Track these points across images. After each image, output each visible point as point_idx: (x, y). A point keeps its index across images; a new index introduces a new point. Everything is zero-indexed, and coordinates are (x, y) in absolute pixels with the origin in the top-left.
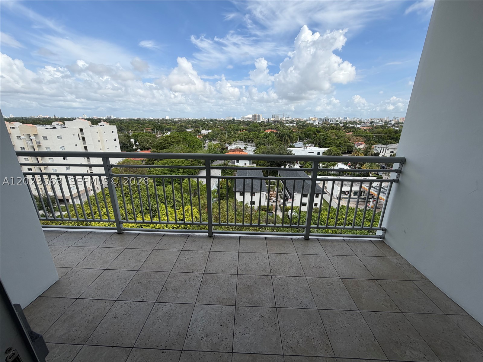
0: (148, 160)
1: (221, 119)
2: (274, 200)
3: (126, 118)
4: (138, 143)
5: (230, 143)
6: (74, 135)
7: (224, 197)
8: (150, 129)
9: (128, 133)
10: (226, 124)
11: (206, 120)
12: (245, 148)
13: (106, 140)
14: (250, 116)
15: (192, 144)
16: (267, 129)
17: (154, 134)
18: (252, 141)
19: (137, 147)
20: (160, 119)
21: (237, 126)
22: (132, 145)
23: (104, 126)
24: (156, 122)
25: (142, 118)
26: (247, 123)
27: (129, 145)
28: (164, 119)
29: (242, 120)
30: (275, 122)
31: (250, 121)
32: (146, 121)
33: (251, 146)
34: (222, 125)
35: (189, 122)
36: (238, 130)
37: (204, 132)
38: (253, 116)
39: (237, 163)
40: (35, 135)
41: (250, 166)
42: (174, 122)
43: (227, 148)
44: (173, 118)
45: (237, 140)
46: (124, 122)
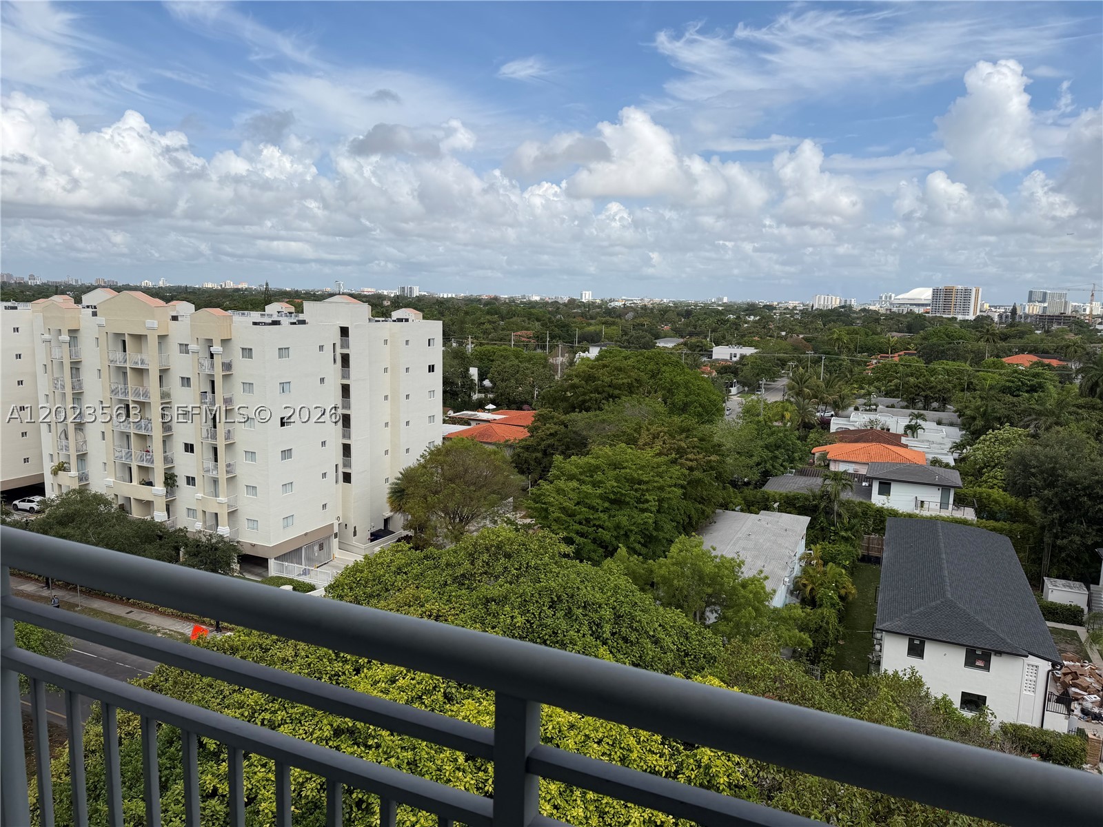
0: (523, 448)
1: (791, 304)
2: (1088, 705)
3: (454, 296)
4: (491, 381)
5: (839, 407)
6: (321, 348)
7: (826, 644)
8: (530, 333)
9: (461, 344)
10: (812, 322)
11: (729, 308)
12: (912, 429)
13: (407, 369)
14: (924, 294)
15: (682, 396)
16: (1010, 351)
17: (539, 351)
18: (944, 402)
19: (486, 396)
20: (561, 302)
21: (867, 335)
22: (470, 386)
23: (407, 320)
24: (549, 312)
25: (504, 296)
26: (912, 323)
27: (463, 386)
28: (574, 300)
29: (882, 311)
30: (1045, 320)
31: (920, 316)
32: (517, 305)
33: (939, 423)
34: (797, 327)
35: (662, 313)
36: (871, 350)
37: (721, 353)
38: (936, 293)
39: (880, 493)
40: (225, 342)
41: (945, 514)
42: (611, 312)
43: (825, 424)
44: (607, 298)
45: (869, 394)
46: (448, 309)
